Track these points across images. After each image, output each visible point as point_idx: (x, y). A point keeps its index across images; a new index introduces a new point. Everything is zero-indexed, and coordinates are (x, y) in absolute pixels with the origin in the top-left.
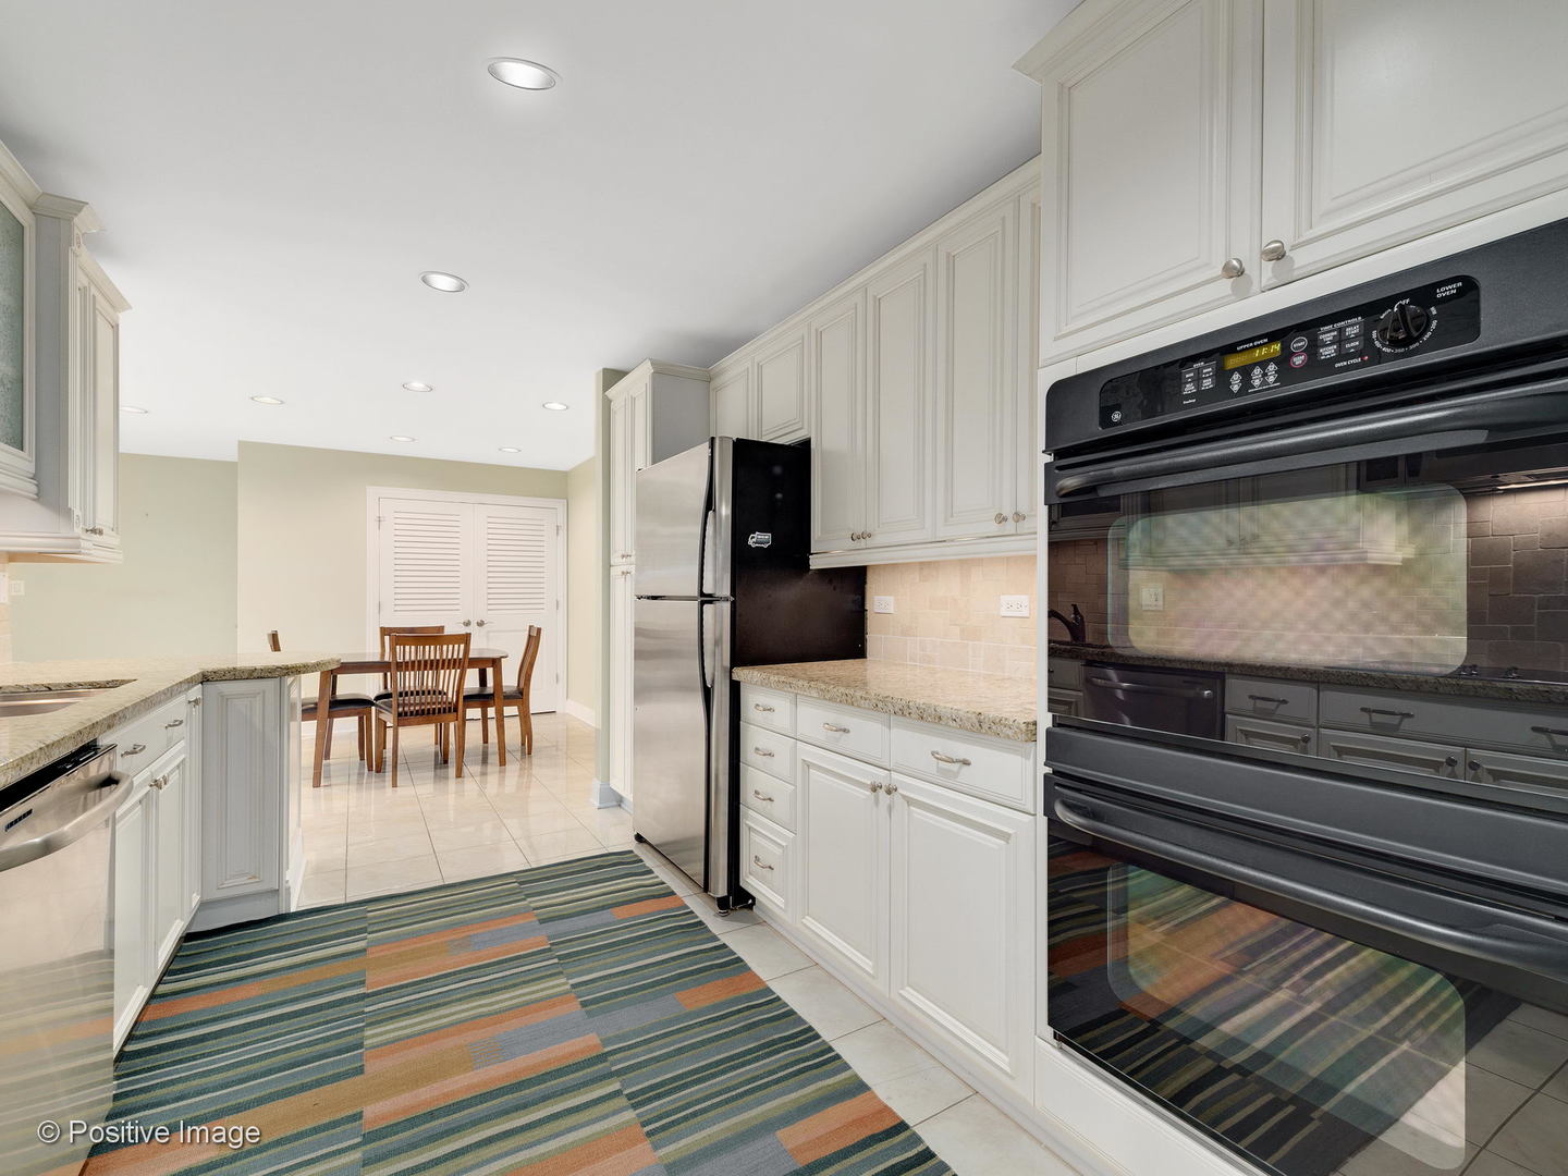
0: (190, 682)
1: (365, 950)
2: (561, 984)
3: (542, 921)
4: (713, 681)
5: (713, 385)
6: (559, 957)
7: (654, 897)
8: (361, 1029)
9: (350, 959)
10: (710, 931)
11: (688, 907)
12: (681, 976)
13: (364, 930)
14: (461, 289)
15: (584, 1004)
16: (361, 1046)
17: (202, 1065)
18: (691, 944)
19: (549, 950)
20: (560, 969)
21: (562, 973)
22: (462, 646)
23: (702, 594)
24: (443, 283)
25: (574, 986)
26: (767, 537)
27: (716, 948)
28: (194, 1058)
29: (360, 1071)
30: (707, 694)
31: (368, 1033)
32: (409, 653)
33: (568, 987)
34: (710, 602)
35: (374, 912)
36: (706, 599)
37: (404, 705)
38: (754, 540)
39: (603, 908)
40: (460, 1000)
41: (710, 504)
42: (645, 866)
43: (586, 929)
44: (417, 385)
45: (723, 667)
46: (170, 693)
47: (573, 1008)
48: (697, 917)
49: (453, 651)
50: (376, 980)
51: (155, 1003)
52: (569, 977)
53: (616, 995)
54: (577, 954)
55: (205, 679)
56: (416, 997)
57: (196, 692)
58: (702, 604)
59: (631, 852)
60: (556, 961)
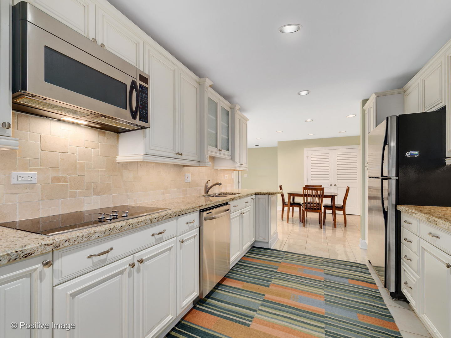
0: (252, 195)
1: (280, 262)
2: (322, 292)
3: (325, 274)
4: (388, 209)
5: (405, 94)
6: (325, 285)
7: (367, 282)
8: (272, 278)
9: (277, 263)
10: (383, 302)
11: (378, 290)
12: (362, 309)
13: (282, 258)
14: (308, 93)
15: (326, 300)
16: (271, 282)
17: (246, 271)
18: (373, 302)
19: (323, 282)
20: (324, 288)
21: (323, 289)
22: (322, 191)
23: (382, 176)
24: (303, 93)
25: (325, 294)
26: (417, 152)
27: (383, 308)
28: (245, 269)
29: (268, 286)
30: (385, 214)
31: (273, 280)
32: (308, 192)
33: (323, 294)
34: (387, 179)
35: (286, 255)
36: (384, 178)
37: (306, 206)
38: (409, 154)
39: (346, 278)
40: (294, 283)
41: (386, 142)
42: (369, 271)
43: (337, 281)
44: (309, 120)
45: (392, 205)
46: (246, 196)
47: (322, 300)
48: (381, 295)
49: (319, 192)
50: (280, 270)
51: (244, 257)
52: (325, 291)
53: (337, 303)
54: (331, 286)
55: (256, 194)
56: (286, 277)
57: (254, 197)
58: (382, 180)
59: (366, 265)
60: (324, 285)
